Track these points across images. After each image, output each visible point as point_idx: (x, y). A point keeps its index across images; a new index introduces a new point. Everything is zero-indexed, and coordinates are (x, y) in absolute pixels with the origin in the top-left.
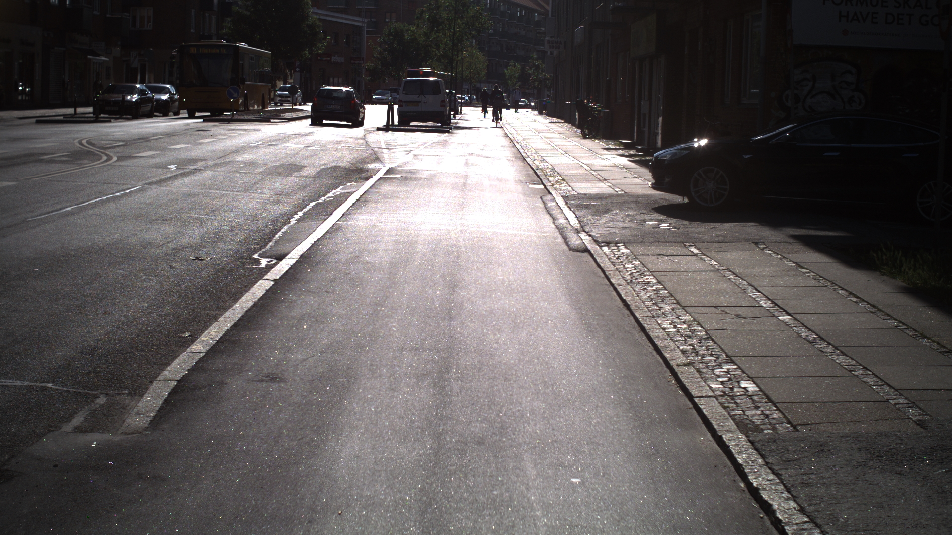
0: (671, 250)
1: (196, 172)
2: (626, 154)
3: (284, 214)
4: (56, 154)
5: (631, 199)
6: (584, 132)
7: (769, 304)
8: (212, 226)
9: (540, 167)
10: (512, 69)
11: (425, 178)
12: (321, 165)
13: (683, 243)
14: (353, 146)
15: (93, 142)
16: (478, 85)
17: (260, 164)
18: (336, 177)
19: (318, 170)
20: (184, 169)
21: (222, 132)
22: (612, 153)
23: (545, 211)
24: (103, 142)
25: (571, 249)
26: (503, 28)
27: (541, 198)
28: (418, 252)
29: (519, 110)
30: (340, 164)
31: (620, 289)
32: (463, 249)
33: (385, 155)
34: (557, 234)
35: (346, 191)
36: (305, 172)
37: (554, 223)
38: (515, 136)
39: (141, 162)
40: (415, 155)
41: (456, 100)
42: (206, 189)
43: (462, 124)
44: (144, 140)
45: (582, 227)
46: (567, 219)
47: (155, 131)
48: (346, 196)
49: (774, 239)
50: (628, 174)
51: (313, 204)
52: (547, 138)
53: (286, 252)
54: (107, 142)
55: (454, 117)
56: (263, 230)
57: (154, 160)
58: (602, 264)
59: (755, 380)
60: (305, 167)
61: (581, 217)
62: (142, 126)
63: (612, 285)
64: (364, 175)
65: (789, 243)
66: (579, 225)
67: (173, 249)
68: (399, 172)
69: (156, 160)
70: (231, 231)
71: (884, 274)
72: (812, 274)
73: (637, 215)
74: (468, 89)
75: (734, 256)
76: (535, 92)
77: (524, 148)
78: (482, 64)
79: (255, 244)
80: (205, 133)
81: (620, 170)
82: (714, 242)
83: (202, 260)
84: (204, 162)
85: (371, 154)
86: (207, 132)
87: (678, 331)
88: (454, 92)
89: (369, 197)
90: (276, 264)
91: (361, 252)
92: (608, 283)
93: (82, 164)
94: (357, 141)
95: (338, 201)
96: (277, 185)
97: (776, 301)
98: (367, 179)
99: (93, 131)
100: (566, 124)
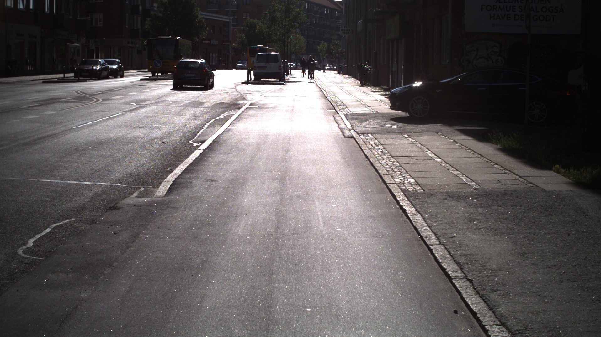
0: (394, 136)
1: (147, 106)
2: (385, 94)
3: (199, 125)
4: (67, 98)
5: (381, 115)
6: (362, 83)
7: (433, 155)
8: (165, 130)
9: (335, 101)
10: (323, 46)
11: (271, 108)
12: (213, 102)
13: (401, 133)
14: (230, 92)
15: (84, 92)
16: (301, 56)
17: (180, 102)
18: (223, 108)
19: (212, 104)
20: (140, 104)
21: (153, 86)
22: (376, 94)
23: (335, 121)
24: (89, 92)
25: (345, 137)
26: (316, 21)
27: (333, 116)
28: (270, 139)
29: (326, 71)
30: (223, 101)
31: (365, 151)
32: (292, 137)
33: (248, 96)
34: (339, 131)
35: (230, 114)
36: (205, 105)
37: (338, 127)
38: (322, 86)
39: (116, 102)
40: (265, 97)
41: (287, 66)
42: (156, 114)
43: (291, 80)
44: (111, 90)
45: (352, 128)
46: (345, 124)
47: (116, 86)
48: (231, 116)
49: (447, 131)
50: (382, 103)
51: (213, 120)
52: (341, 86)
53: (205, 139)
54: (92, 92)
55: (287, 76)
56: (191, 132)
57: (122, 100)
58: (358, 142)
59: (415, 178)
60: (205, 103)
61: (352, 124)
62: (105, 83)
63: (362, 150)
64: (238, 106)
65: (454, 132)
66: (351, 127)
67: (150, 139)
68: (257, 105)
69: (123, 101)
70: (175, 132)
71: (493, 144)
72: (459, 144)
73: (381, 122)
74: (295, 59)
75: (424, 138)
76: (337, 60)
77: (327, 92)
78: (303, 44)
79: (189, 137)
80: (144, 87)
81: (379, 102)
82: (416, 132)
83: (165, 143)
84: (149, 101)
85: (240, 96)
86: (145, 86)
87: (388, 165)
88: (286, 61)
89: (242, 116)
90: (201, 145)
91: (242, 139)
92: (360, 150)
93: (85, 103)
94: (231, 90)
95: (227, 119)
96: (192, 112)
97: (436, 154)
98: (239, 108)
99: (80, 87)
100: (353, 79)
